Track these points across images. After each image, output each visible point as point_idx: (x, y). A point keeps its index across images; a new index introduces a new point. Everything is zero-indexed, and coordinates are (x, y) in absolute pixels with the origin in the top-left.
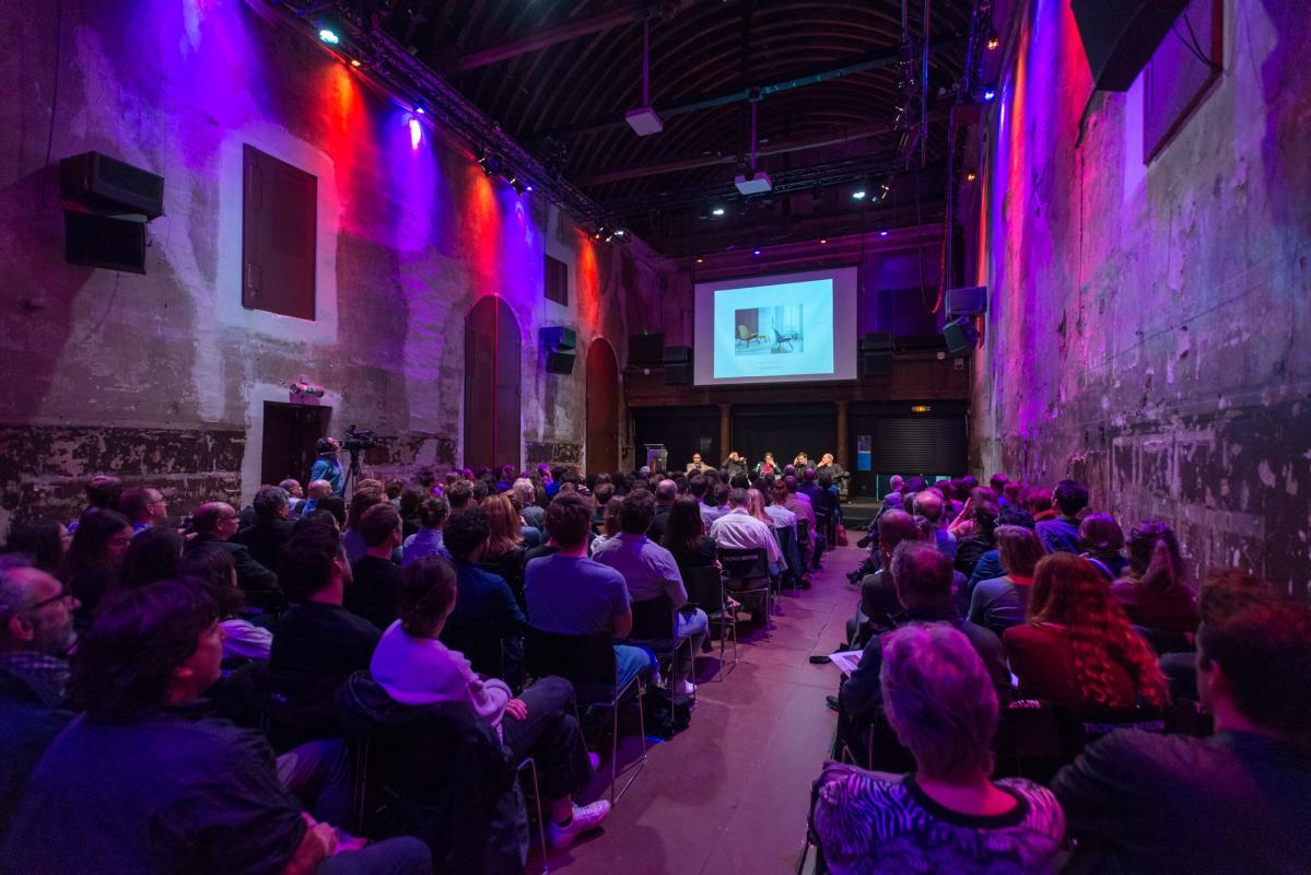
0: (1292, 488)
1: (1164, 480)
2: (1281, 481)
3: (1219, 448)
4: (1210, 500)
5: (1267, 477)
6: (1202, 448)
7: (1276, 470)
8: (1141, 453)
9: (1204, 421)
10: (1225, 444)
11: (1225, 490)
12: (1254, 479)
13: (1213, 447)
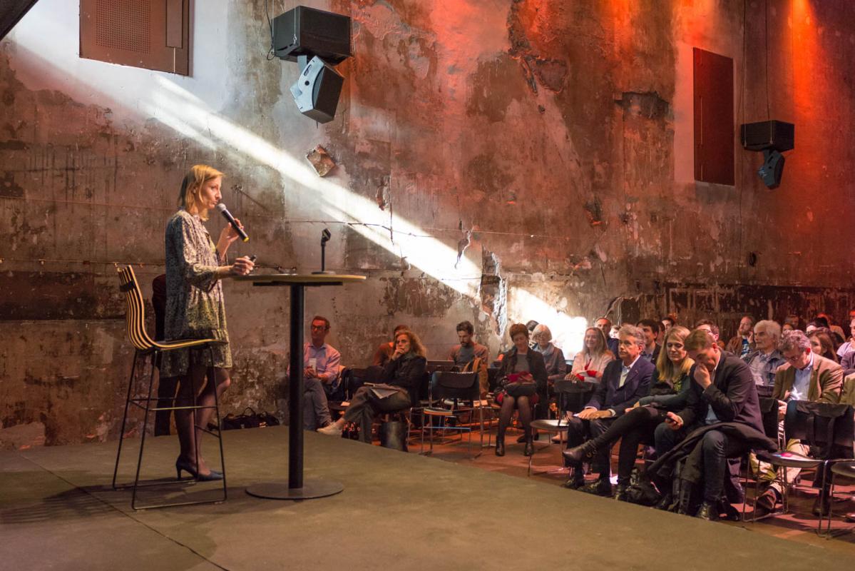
0: (758, 305)
1: (710, 305)
2: (756, 303)
3: (736, 296)
4: (732, 310)
5: (752, 303)
6: (729, 295)
7: (754, 301)
8: (694, 296)
9: (729, 286)
10: (738, 294)
11: (738, 306)
12: (748, 304)
13: (733, 295)
